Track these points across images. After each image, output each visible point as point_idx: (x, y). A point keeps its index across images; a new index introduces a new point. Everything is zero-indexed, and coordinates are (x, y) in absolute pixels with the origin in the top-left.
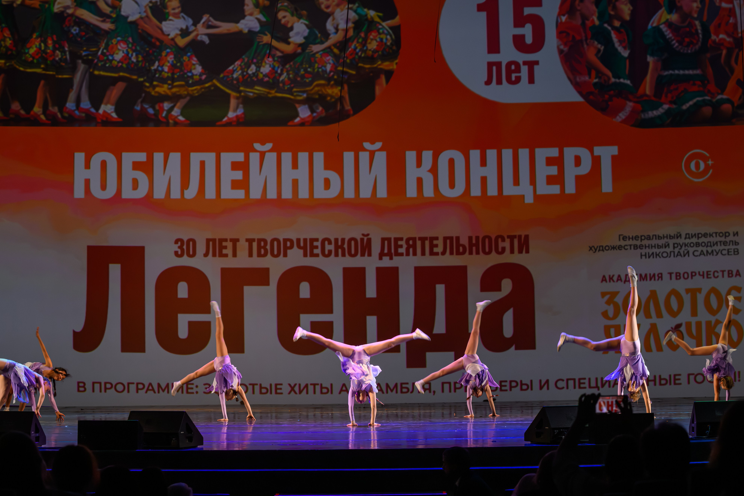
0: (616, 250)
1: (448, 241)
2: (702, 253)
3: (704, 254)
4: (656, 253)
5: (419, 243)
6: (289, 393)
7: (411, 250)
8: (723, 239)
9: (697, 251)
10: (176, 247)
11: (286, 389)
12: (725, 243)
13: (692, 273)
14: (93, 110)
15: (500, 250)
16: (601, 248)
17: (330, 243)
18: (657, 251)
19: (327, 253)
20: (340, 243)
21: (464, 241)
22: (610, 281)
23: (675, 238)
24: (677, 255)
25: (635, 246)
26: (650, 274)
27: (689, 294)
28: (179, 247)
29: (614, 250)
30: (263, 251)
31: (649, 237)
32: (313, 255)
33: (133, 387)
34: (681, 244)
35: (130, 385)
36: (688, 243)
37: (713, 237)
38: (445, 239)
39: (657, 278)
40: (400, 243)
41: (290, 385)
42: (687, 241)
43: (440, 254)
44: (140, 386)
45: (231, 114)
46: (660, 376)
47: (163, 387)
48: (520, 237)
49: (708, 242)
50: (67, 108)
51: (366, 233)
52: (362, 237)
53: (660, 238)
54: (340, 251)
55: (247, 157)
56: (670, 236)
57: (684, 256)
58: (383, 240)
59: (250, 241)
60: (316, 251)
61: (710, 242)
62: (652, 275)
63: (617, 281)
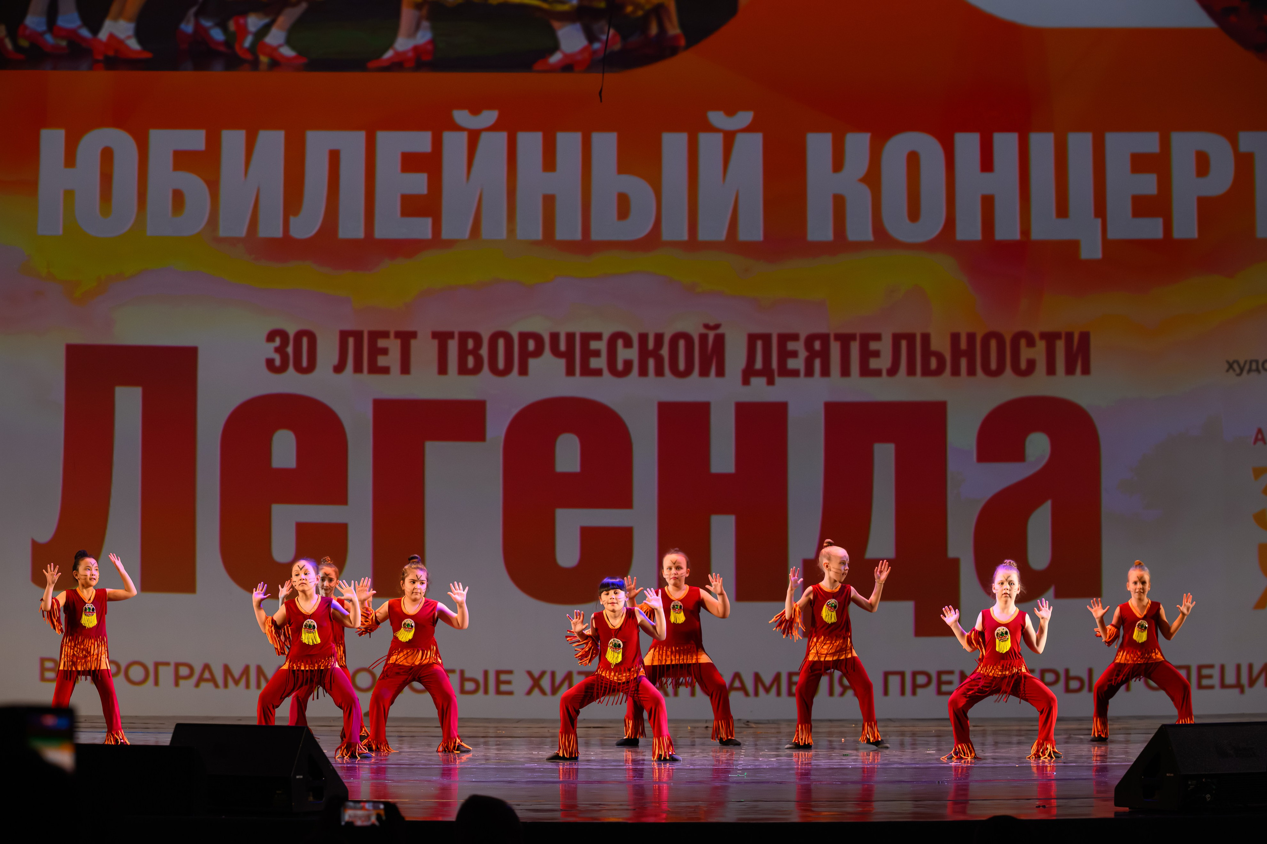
1: (904, 344)
5: (835, 349)
6: (529, 692)
7: (817, 363)
10: (269, 350)
11: (521, 683)
14: (85, 33)
15: (1023, 365)
16: (1254, 366)
17: (628, 344)
19: (620, 366)
20: (651, 345)
21: (940, 344)
28: (277, 350)
30: (471, 362)
32: (587, 371)
33: (166, 674)
35: (161, 669)
38: (897, 339)
40: (791, 346)
41: (530, 673)
43: (884, 373)
44: (184, 671)
45: (403, 44)
47: (236, 675)
48: (1069, 336)
50: (26, 27)
51: (712, 324)
52: (704, 331)
54: (651, 363)
55: (437, 143)
58: (752, 339)
59: (442, 337)
60: (594, 363)
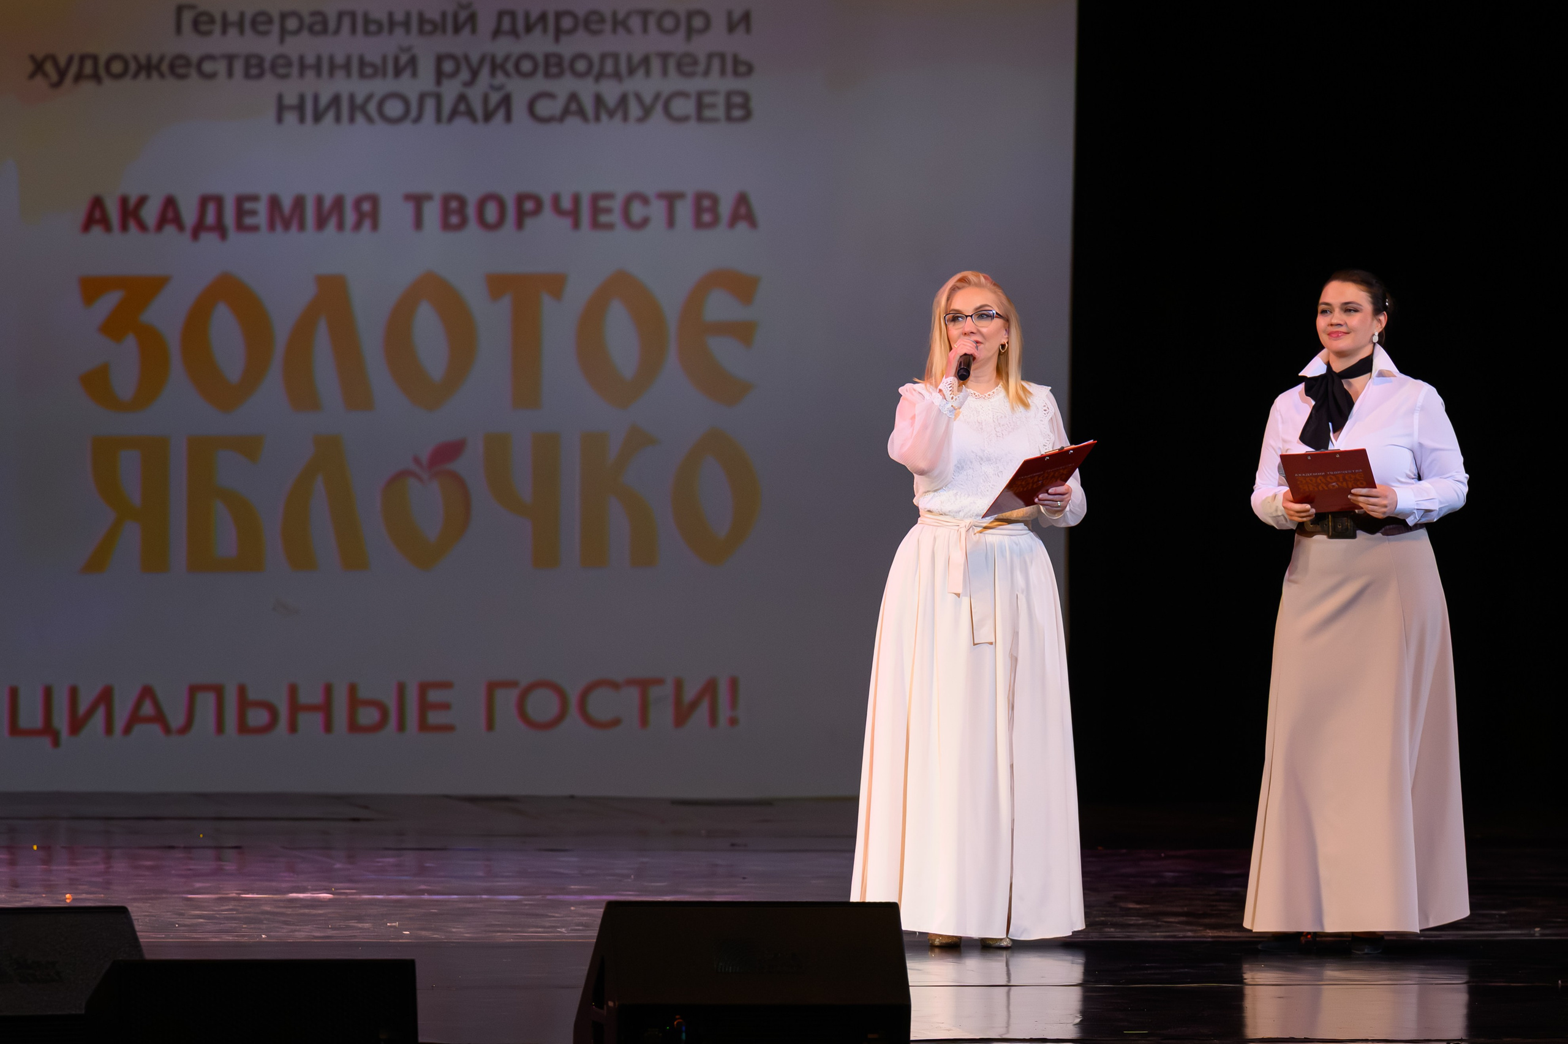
0: (162, 75)
2: (573, 107)
3: (581, 113)
4: (352, 98)
8: (676, 44)
9: (550, 96)
12: (686, 65)
13: (521, 199)
16: (88, 68)
18: (361, 88)
22: (124, 227)
23: (444, 31)
24: (454, 113)
25: (254, 61)
26: (319, 200)
27: (506, 302)
29: (149, 76)
31: (319, 18)
34: (475, 59)
36: (507, 58)
37: (629, 31)
39: (350, 217)
42: (504, 47)
46: (353, 689)
49: (603, 57)
53: (373, 28)
56: (422, 20)
57: (488, 117)
61: (616, 57)
62: (328, 203)
63: (160, 226)
